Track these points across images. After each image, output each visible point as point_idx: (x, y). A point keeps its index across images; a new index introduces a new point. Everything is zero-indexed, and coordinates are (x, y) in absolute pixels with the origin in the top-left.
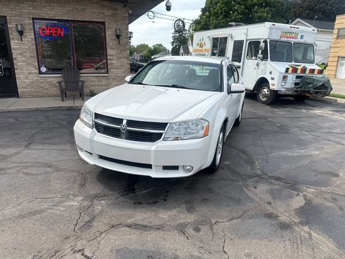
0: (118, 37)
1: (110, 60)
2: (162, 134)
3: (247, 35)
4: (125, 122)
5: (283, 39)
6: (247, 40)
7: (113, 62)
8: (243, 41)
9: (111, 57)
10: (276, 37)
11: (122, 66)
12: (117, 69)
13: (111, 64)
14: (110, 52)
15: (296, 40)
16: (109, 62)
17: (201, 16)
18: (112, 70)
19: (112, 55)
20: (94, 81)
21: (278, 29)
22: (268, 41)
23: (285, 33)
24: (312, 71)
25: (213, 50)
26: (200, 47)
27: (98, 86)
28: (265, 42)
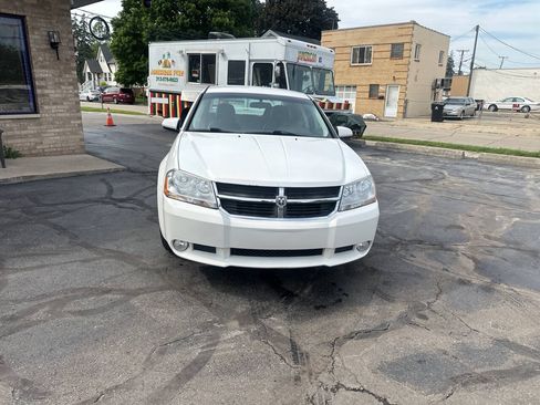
0: (54, 46)
1: (41, 87)
2: (335, 202)
3: (249, 53)
4: (281, 192)
5: (302, 62)
6: (250, 61)
7: (46, 91)
8: (244, 62)
9: (43, 83)
10: (293, 58)
11: (65, 99)
12: (55, 104)
13: (43, 95)
14: (38, 73)
15: (314, 64)
16: (39, 91)
17: (121, 14)
18: (46, 107)
19: (43, 79)
20: (11, 129)
21: (295, 47)
22: (285, 63)
23: (303, 53)
24: (339, 105)
25: (190, 72)
26: (166, 66)
27: (21, 137)
28: (280, 64)
